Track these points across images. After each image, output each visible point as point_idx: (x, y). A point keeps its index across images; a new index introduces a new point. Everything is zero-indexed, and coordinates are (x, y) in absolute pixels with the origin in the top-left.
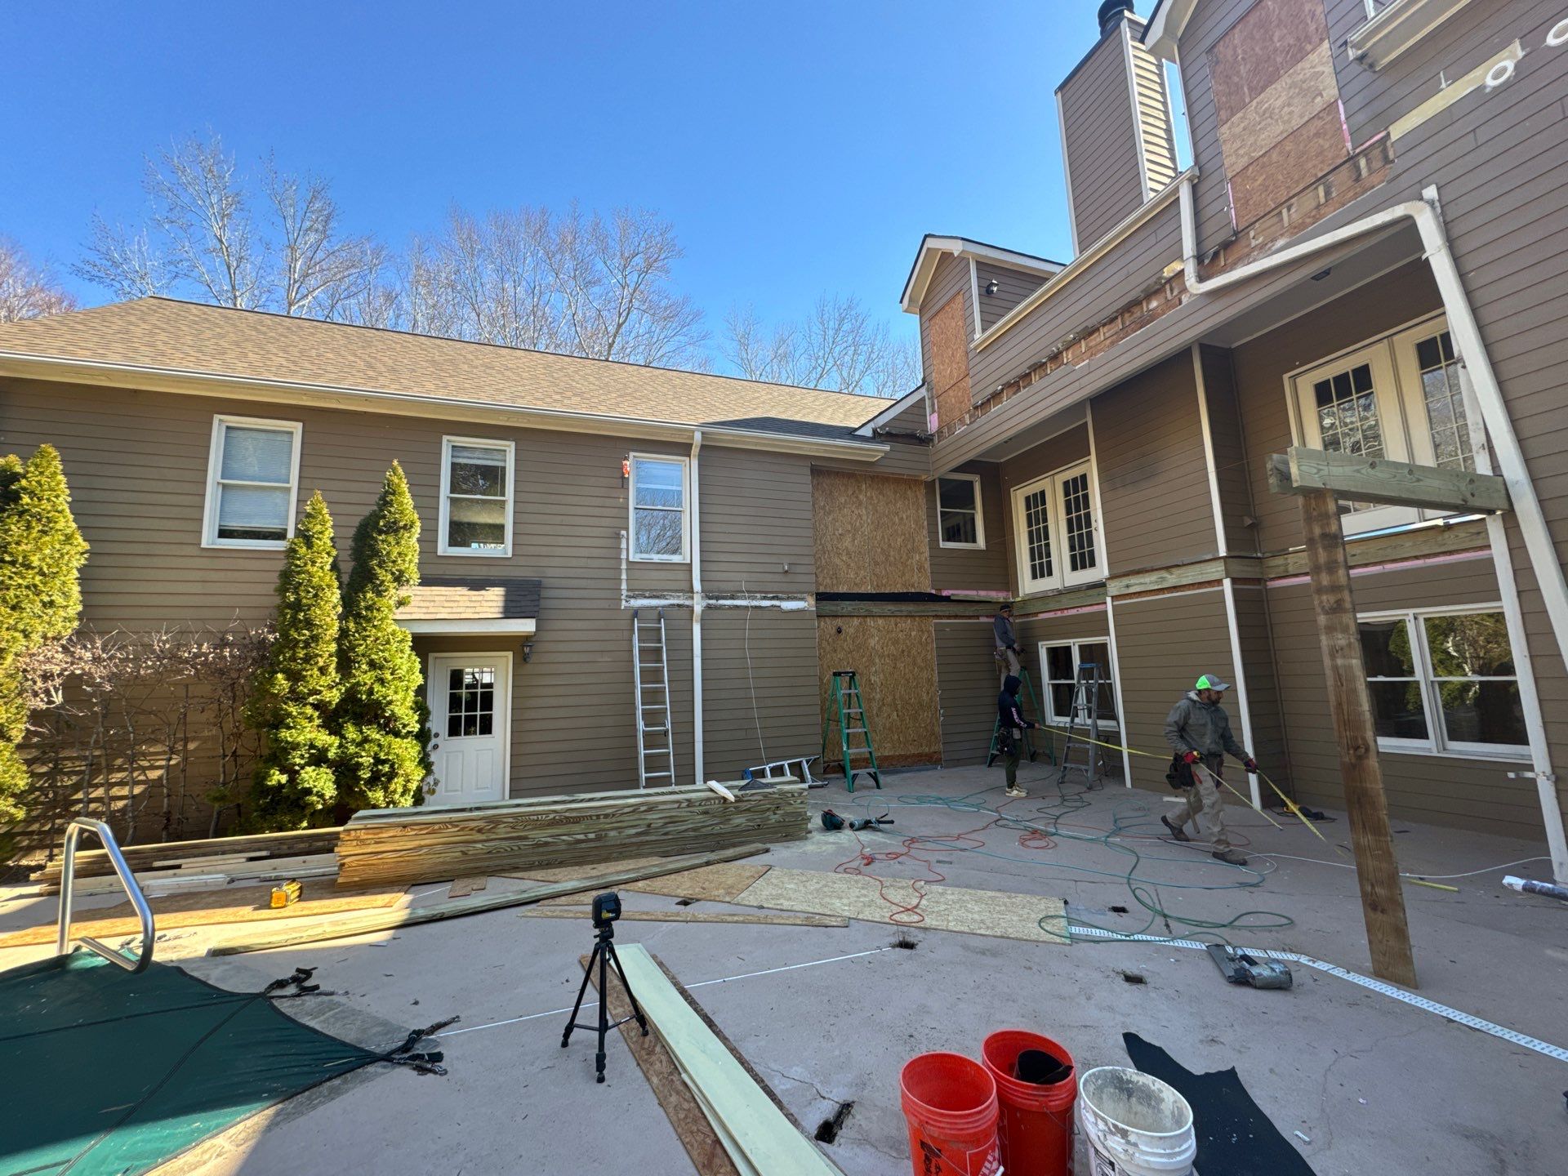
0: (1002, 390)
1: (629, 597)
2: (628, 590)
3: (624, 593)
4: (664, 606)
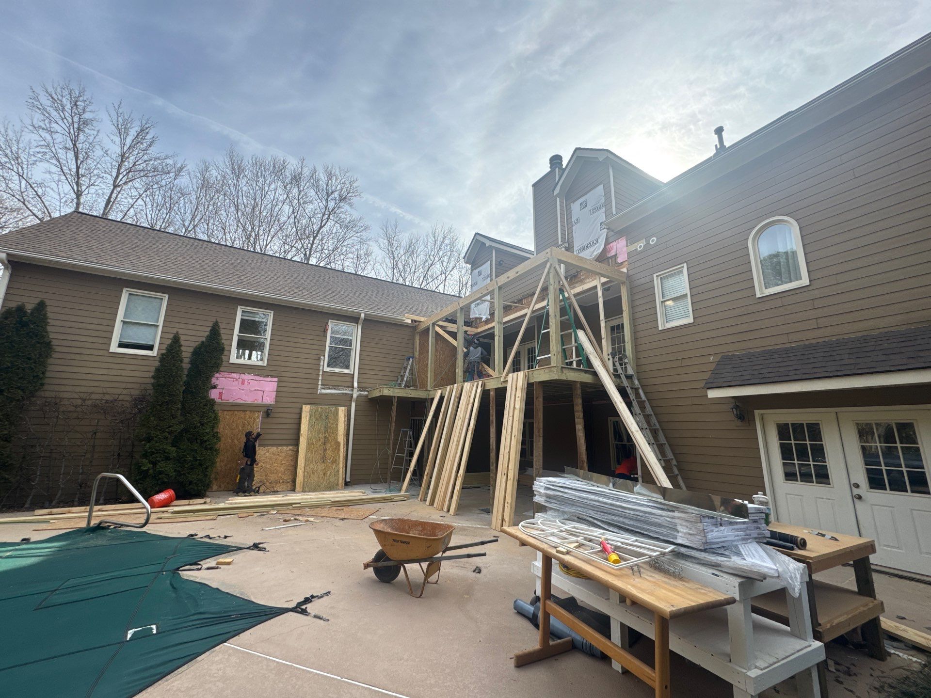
1: (322, 388)
2: (322, 385)
3: (320, 387)
4: (339, 394)
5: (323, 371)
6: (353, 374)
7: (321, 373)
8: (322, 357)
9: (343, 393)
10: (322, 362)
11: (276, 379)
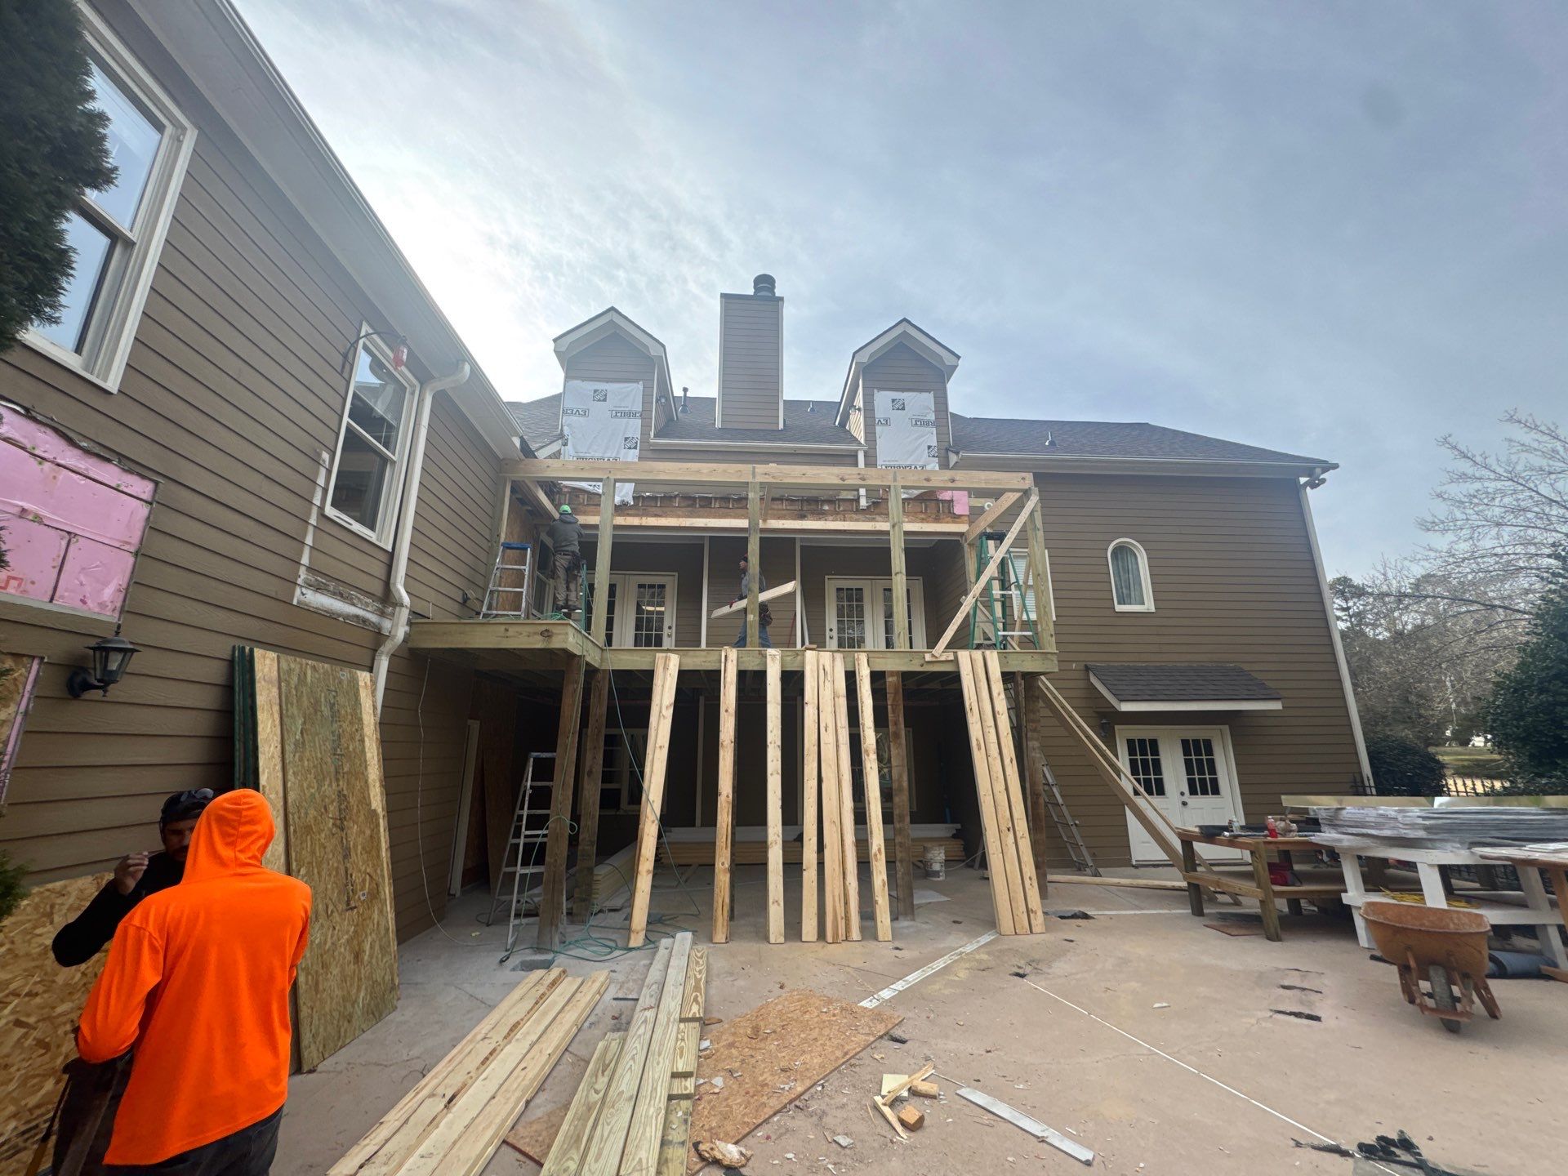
0: (676, 496)
1: (309, 585)
2: (309, 569)
3: (303, 572)
4: (347, 617)
5: (322, 515)
6: (392, 555)
7: (313, 521)
8: (326, 456)
9: (357, 617)
10: (323, 472)
11: (144, 488)
